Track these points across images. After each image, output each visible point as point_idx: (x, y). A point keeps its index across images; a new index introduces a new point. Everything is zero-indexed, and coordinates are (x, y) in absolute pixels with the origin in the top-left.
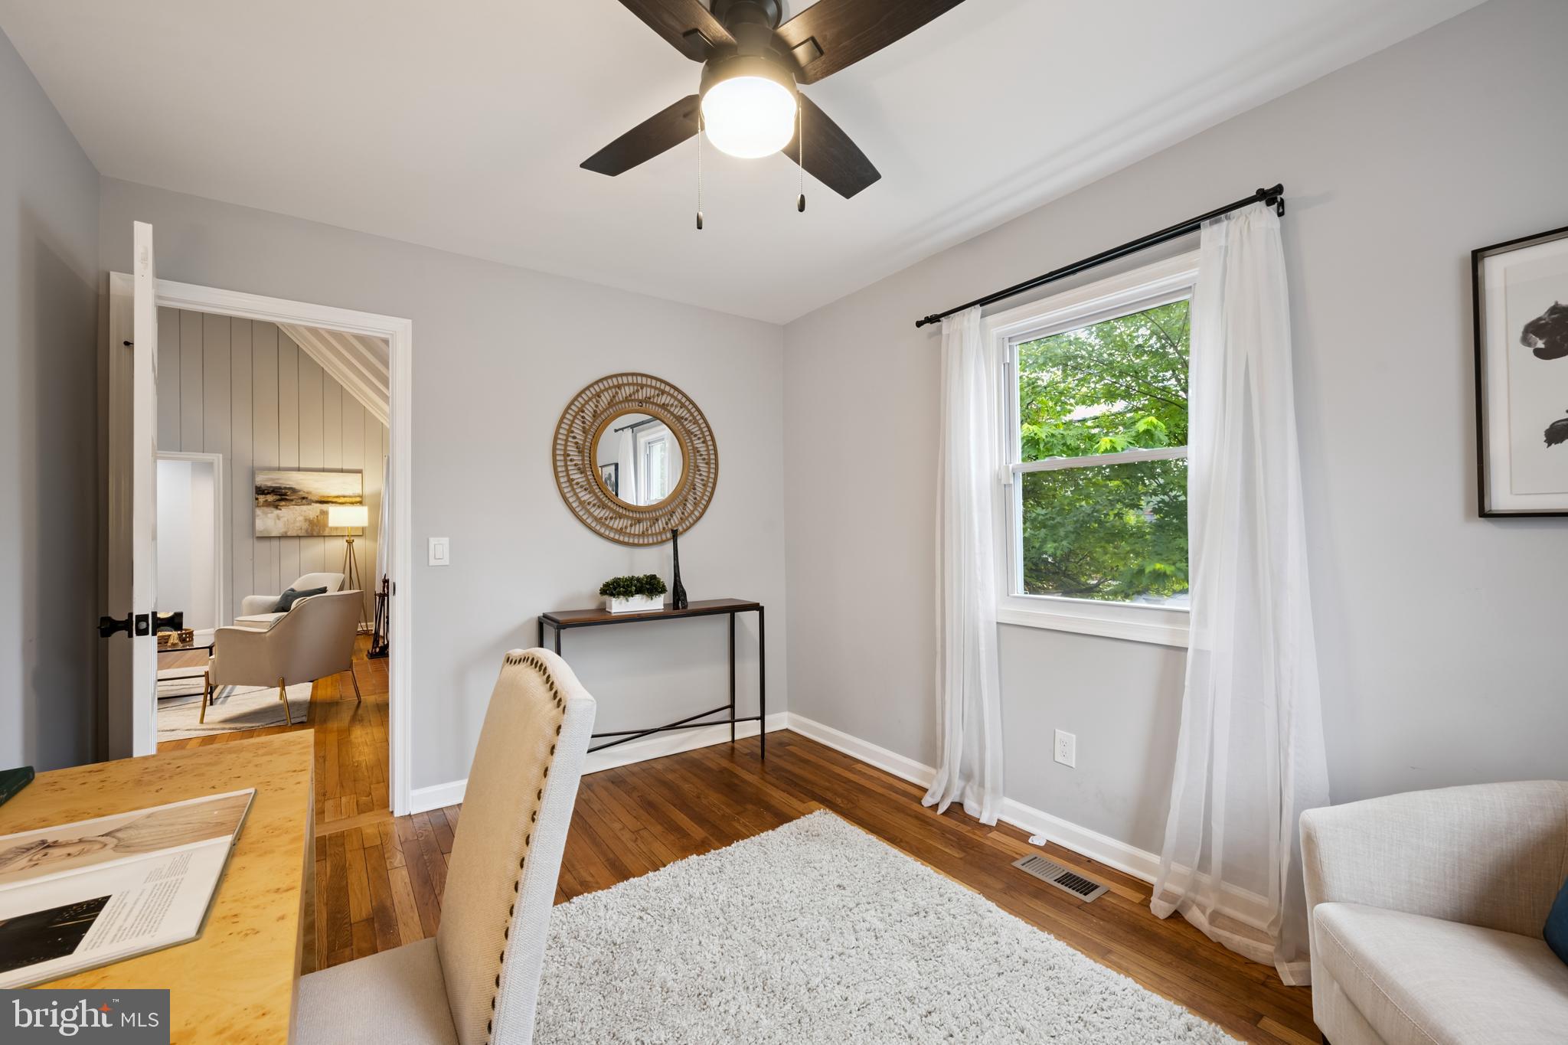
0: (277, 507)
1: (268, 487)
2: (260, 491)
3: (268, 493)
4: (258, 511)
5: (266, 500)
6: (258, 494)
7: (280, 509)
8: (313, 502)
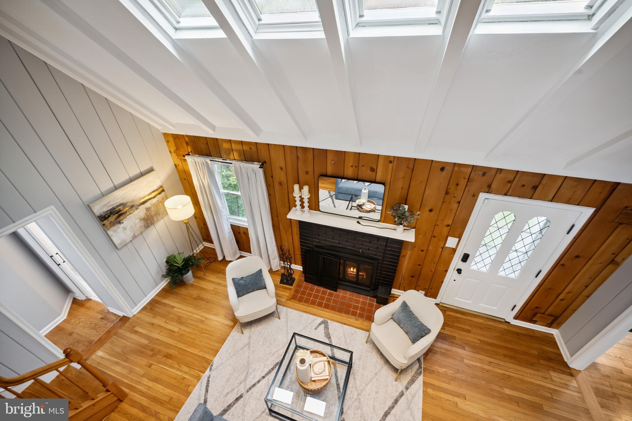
0: (119, 223)
1: (105, 212)
2: (103, 218)
3: (109, 216)
4: (110, 232)
5: (111, 222)
6: (103, 221)
7: (123, 223)
8: (139, 206)
